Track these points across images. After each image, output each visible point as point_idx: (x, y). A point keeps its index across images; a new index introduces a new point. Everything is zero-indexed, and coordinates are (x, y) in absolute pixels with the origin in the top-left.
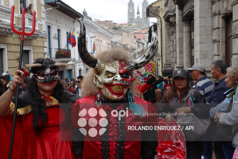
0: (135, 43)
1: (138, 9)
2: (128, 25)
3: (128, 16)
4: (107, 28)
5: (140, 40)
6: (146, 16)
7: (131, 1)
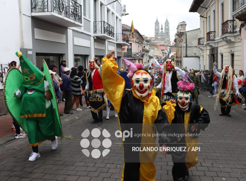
2: (155, 39)
3: (155, 31)
5: (164, 50)
6: (167, 32)
7: (157, 21)
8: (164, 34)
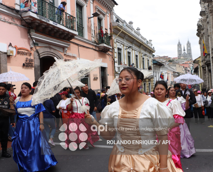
0: (184, 71)
1: (184, 48)
2: (178, 59)
3: (178, 52)
4: (165, 61)
5: (187, 68)
6: (189, 52)
7: (179, 43)
8: (187, 54)
